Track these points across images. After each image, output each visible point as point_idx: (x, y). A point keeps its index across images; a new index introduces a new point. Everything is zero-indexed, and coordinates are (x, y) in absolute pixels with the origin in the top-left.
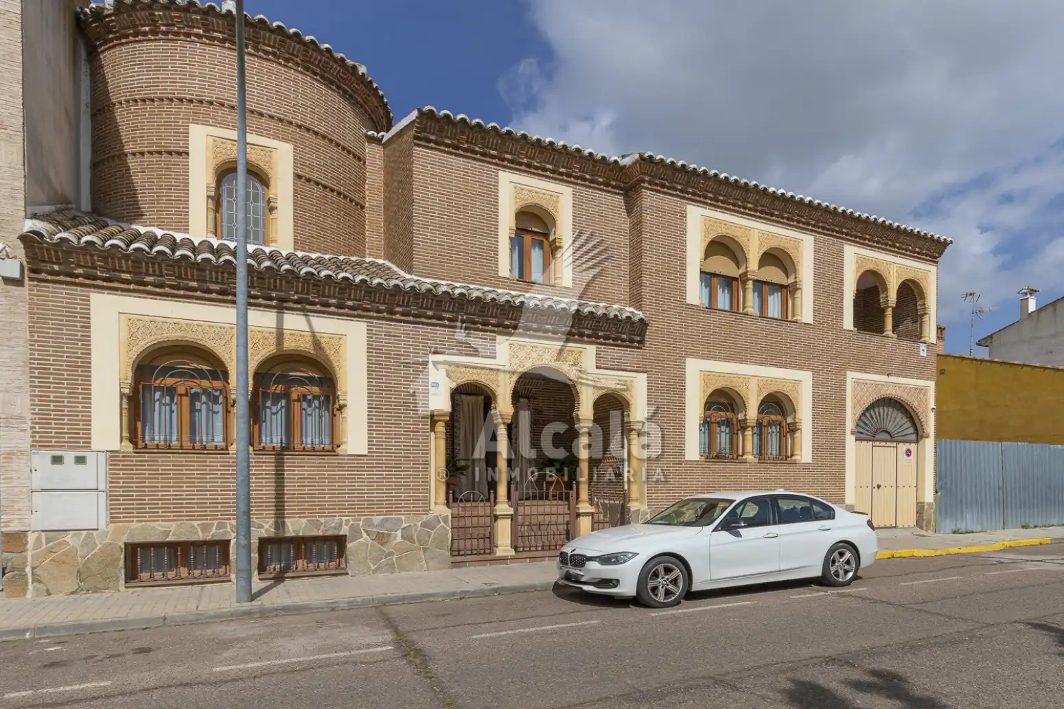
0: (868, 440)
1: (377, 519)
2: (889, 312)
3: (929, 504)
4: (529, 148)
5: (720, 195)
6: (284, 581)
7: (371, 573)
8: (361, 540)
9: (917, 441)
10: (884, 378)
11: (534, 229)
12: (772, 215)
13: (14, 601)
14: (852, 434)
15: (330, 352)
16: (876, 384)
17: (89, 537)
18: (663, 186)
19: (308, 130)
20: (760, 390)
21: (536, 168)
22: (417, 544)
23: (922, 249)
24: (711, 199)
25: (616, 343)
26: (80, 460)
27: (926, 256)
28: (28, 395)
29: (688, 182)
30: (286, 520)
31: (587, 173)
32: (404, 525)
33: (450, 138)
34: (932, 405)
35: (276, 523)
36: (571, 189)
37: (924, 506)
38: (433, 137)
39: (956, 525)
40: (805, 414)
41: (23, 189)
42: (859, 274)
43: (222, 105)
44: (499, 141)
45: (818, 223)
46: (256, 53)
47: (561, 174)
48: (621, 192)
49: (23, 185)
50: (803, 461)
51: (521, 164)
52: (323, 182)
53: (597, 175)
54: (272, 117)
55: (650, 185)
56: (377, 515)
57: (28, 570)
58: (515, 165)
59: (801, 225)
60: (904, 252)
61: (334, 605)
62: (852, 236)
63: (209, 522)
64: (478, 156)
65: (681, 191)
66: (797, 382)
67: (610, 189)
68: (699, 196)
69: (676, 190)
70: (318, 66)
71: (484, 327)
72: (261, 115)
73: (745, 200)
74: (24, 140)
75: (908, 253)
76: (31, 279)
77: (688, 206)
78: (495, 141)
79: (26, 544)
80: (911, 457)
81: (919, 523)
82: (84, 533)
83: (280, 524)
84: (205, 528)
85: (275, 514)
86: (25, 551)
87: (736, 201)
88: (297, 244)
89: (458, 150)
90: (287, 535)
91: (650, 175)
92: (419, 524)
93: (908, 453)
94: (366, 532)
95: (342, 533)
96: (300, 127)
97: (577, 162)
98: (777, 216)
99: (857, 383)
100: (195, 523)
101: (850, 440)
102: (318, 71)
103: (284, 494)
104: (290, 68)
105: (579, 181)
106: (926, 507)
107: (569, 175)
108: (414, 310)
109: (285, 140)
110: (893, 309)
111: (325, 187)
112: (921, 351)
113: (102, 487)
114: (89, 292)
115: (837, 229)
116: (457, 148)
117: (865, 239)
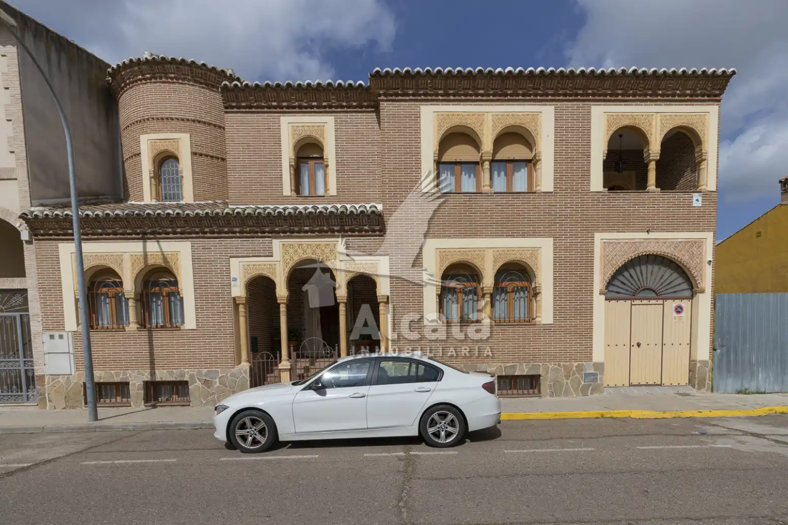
0: (625, 299)
1: (204, 371)
2: (652, 166)
3: (702, 362)
4: (296, 93)
5: (450, 89)
6: (156, 408)
7: (203, 405)
8: (196, 384)
9: (692, 297)
10: (644, 235)
11: (314, 156)
12: (506, 95)
13: (42, 410)
14: (600, 294)
15: (172, 264)
16: (634, 243)
17: (68, 378)
18: (397, 95)
19: (199, 122)
20: (495, 261)
21: (306, 107)
22: (228, 388)
23: (695, 90)
24: (442, 95)
25: (361, 234)
26: (61, 337)
27: (703, 96)
28: (39, 303)
29: (417, 85)
30: (156, 371)
31: (343, 101)
32: (220, 375)
33: (244, 101)
34: (710, 257)
35: (151, 372)
36: (333, 117)
37: (696, 364)
38: (234, 104)
39: (742, 385)
40: (545, 278)
41: (29, 191)
42: (611, 133)
43: (153, 119)
44: (275, 94)
45: (557, 91)
46: (166, 80)
47: (325, 107)
48: (373, 109)
49: (28, 189)
50: (543, 322)
51: (294, 107)
52: (211, 154)
53: (351, 101)
54: (178, 119)
55: (386, 96)
56: (204, 368)
57: (46, 394)
58: (291, 109)
59: (539, 98)
60: (670, 98)
61: (125, 427)
62: (600, 95)
63: (118, 371)
64: (265, 110)
65: (413, 95)
66: (535, 251)
67: (364, 109)
68: (431, 95)
69: (408, 95)
70: (201, 78)
71: (263, 235)
72: (172, 119)
73: (475, 88)
74: (27, 164)
75: (677, 98)
76: (36, 240)
77: (422, 107)
78: (272, 95)
79: (44, 382)
80: (683, 314)
81: (691, 382)
82: (66, 376)
83: (153, 374)
84: (117, 374)
85: (150, 367)
86: (45, 385)
87: (466, 91)
88: (196, 197)
89: (252, 108)
90: (157, 380)
91: (384, 88)
92: (229, 375)
93: (679, 310)
94: (198, 379)
95: (185, 379)
96: (194, 121)
97: (333, 94)
98: (511, 95)
99: (606, 244)
100: (113, 372)
101: (599, 301)
102: (202, 81)
103: (154, 355)
104: (186, 84)
105: (339, 110)
106: (698, 365)
107: (330, 107)
108: (216, 229)
109: (184, 132)
110: (658, 162)
111: (212, 157)
112: (694, 201)
113: (71, 351)
114: (57, 243)
115: (580, 92)
116: (251, 107)
117: (617, 95)
